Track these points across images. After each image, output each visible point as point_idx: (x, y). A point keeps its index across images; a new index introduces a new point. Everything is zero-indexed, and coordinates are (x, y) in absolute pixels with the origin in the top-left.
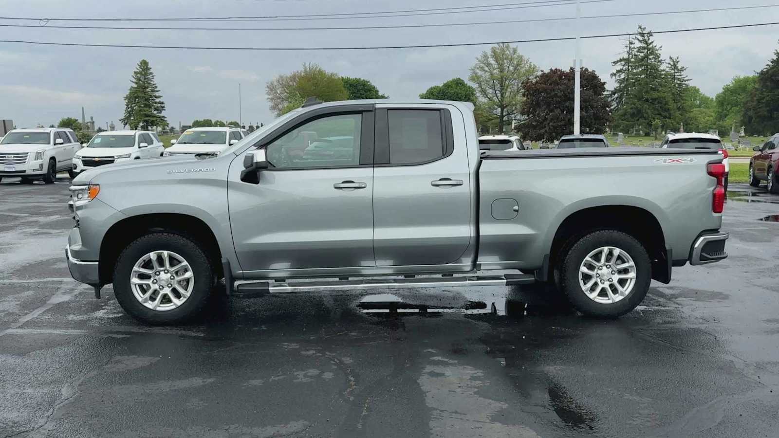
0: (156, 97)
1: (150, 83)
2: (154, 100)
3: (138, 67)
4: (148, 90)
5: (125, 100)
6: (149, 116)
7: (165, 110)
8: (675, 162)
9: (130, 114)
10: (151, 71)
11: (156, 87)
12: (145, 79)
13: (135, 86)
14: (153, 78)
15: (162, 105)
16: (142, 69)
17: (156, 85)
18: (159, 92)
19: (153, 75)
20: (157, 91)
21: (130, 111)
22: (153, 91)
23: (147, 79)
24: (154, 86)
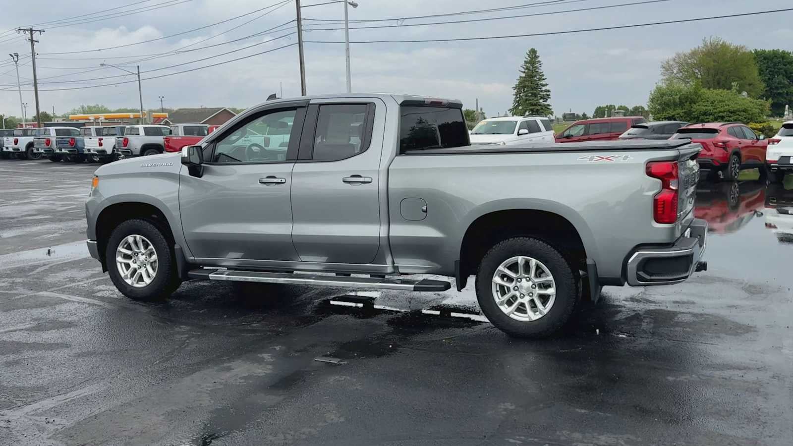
0: (543, 86)
1: (537, 72)
2: (541, 88)
3: (527, 56)
4: (535, 79)
5: (514, 90)
6: (535, 105)
7: (550, 98)
8: (605, 160)
9: (518, 103)
10: (539, 59)
11: (543, 75)
12: (533, 68)
13: (523, 75)
14: (541, 67)
15: (548, 93)
16: (530, 57)
17: (543, 73)
18: (546, 80)
19: (541, 63)
20: (544, 79)
21: (519, 101)
22: (540, 80)
23: (535, 67)
24: (541, 74)
